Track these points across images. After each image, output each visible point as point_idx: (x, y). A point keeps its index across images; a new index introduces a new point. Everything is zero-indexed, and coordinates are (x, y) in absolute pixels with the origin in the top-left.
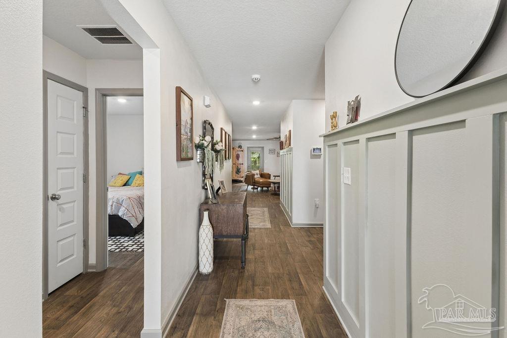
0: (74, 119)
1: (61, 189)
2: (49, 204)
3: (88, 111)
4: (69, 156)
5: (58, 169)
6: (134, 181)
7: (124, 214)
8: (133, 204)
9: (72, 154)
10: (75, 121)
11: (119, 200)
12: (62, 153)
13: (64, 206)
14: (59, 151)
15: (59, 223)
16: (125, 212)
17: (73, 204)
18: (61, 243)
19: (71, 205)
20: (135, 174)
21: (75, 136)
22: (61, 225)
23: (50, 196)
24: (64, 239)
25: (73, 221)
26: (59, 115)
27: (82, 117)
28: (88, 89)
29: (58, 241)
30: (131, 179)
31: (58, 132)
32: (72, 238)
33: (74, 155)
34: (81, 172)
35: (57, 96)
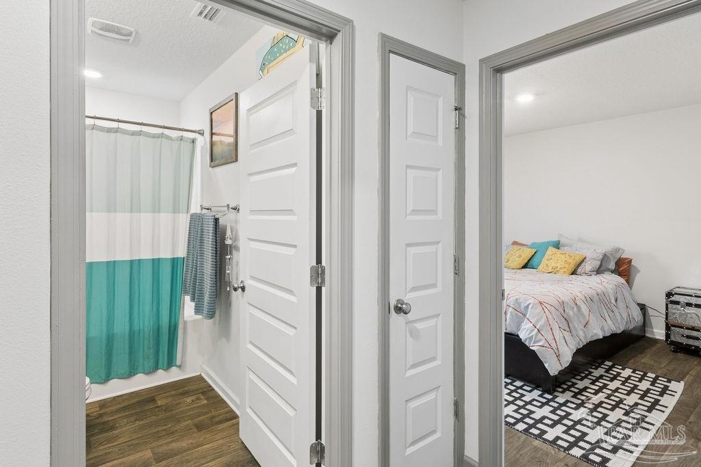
0: (437, 136)
1: (414, 289)
2: (391, 320)
3: (464, 116)
4: (429, 217)
5: (408, 245)
6: (544, 261)
7: (530, 338)
8: (549, 316)
9: (434, 212)
10: (440, 142)
11: (519, 304)
12: (415, 212)
13: (419, 326)
14: (410, 208)
15: (410, 363)
16: (533, 333)
17: (435, 320)
18: (413, 405)
19: (431, 323)
20: (546, 246)
21: (440, 172)
22: (414, 366)
23: (393, 303)
24: (418, 396)
25: (433, 359)
26: (411, 130)
27: (453, 130)
28: (464, 66)
29: (406, 401)
30: (537, 256)
31: (408, 167)
32: (431, 396)
33: (436, 215)
34: (451, 252)
35: (408, 88)
